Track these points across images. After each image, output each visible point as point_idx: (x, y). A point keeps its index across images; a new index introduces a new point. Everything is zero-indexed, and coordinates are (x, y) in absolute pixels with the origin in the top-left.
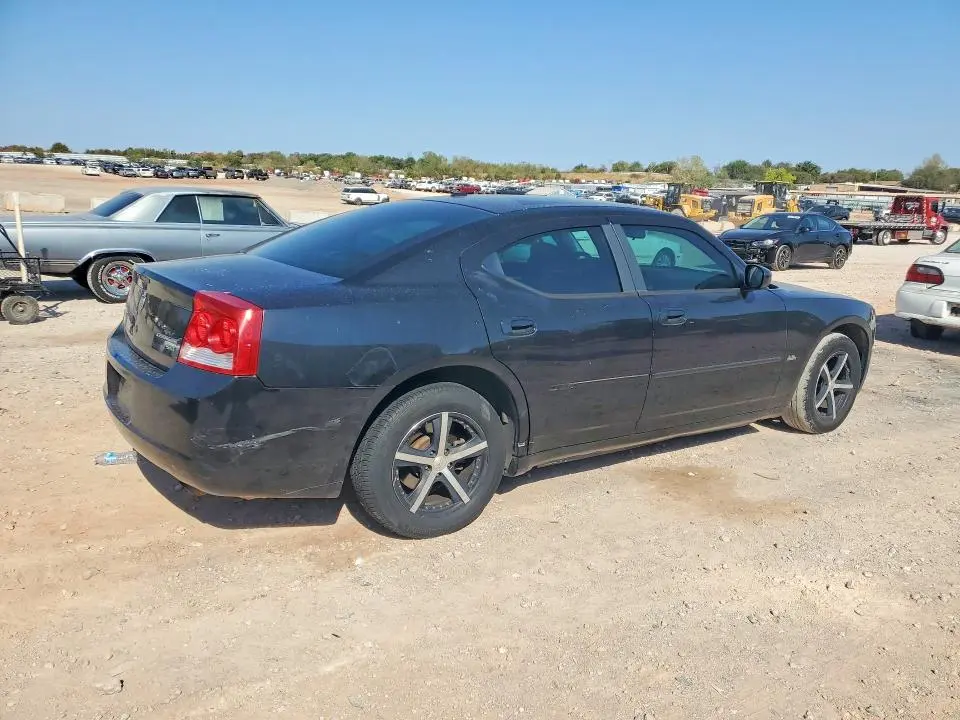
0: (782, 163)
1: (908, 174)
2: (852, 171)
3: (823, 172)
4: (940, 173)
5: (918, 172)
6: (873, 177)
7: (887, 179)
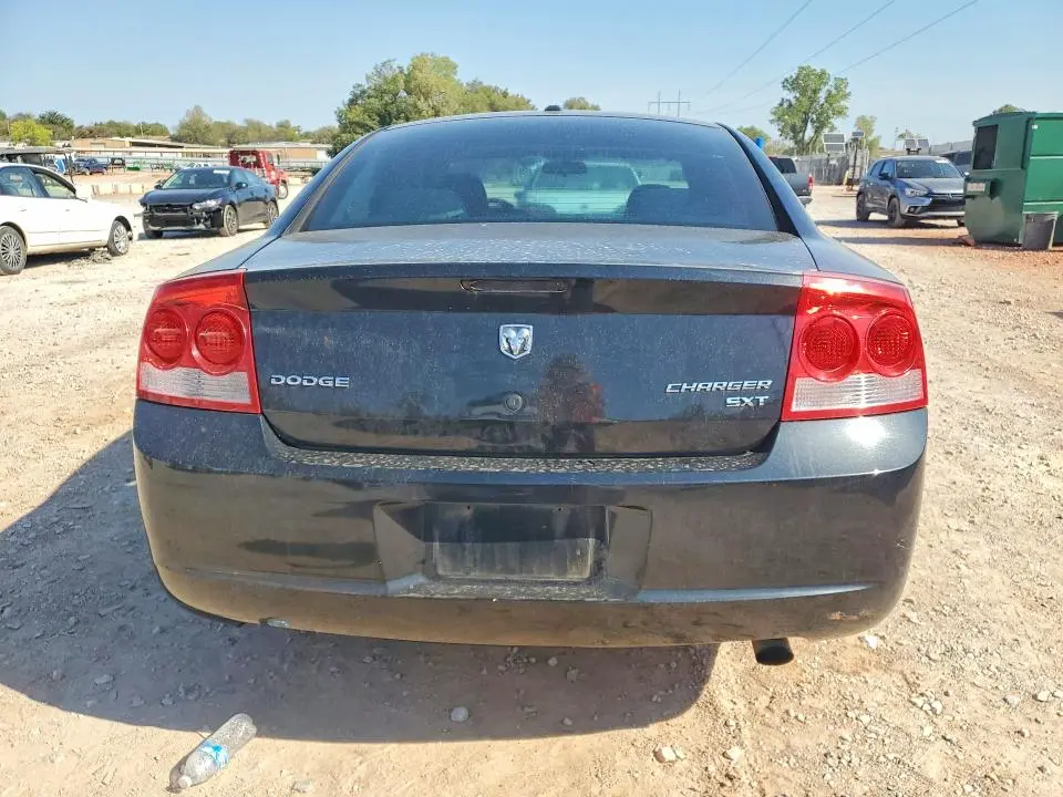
0: (20, 115)
1: (174, 128)
2: (111, 124)
3: (76, 125)
4: (207, 127)
5: (183, 126)
6: (138, 131)
7: (153, 134)
